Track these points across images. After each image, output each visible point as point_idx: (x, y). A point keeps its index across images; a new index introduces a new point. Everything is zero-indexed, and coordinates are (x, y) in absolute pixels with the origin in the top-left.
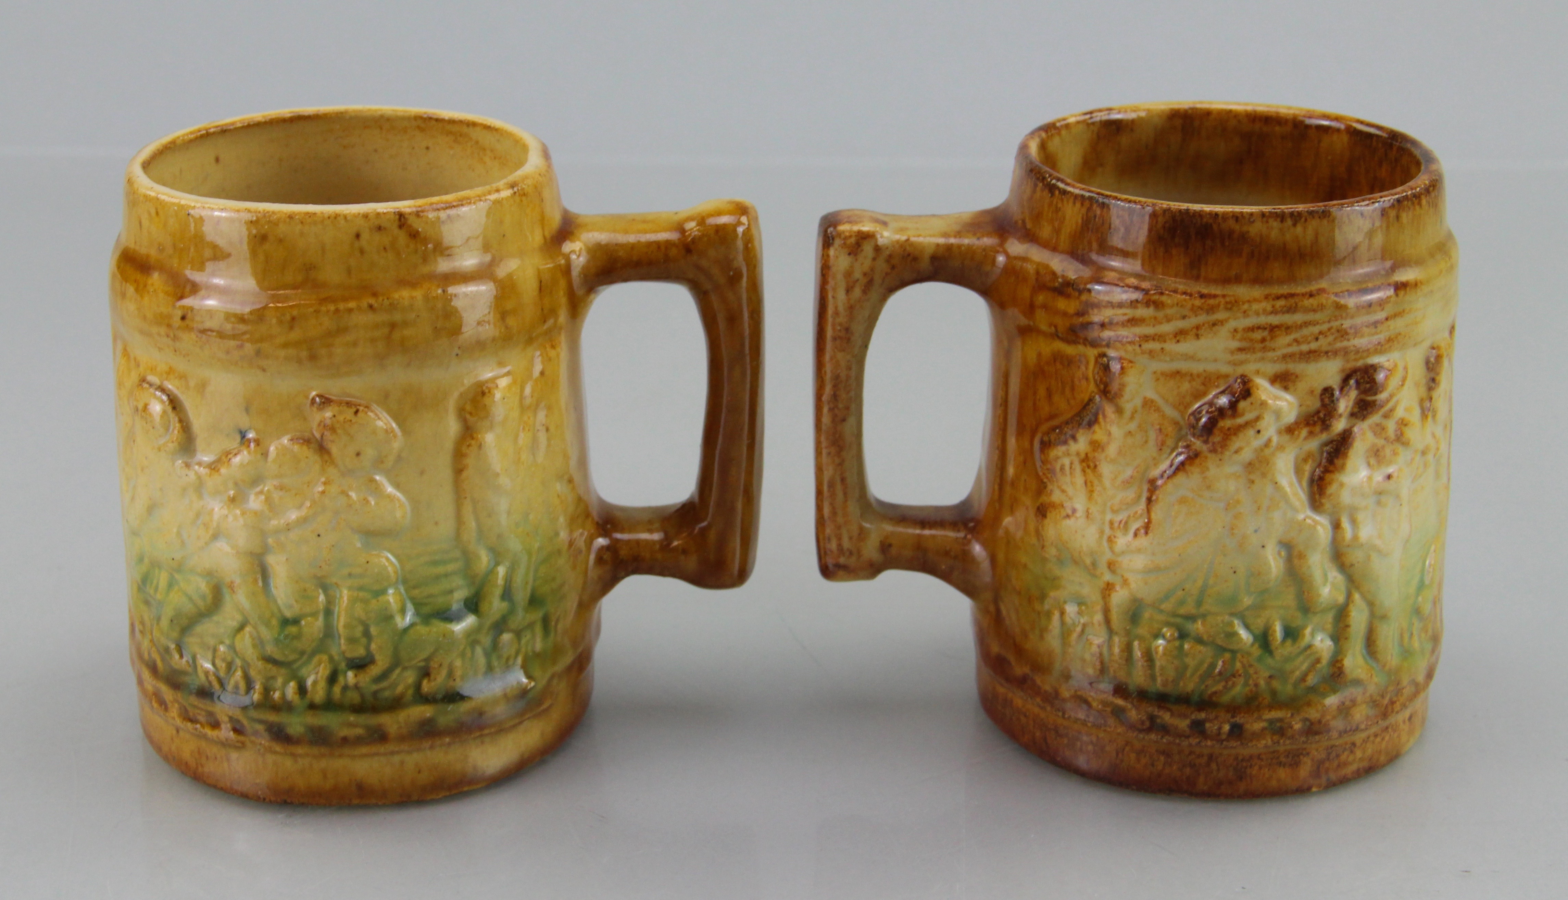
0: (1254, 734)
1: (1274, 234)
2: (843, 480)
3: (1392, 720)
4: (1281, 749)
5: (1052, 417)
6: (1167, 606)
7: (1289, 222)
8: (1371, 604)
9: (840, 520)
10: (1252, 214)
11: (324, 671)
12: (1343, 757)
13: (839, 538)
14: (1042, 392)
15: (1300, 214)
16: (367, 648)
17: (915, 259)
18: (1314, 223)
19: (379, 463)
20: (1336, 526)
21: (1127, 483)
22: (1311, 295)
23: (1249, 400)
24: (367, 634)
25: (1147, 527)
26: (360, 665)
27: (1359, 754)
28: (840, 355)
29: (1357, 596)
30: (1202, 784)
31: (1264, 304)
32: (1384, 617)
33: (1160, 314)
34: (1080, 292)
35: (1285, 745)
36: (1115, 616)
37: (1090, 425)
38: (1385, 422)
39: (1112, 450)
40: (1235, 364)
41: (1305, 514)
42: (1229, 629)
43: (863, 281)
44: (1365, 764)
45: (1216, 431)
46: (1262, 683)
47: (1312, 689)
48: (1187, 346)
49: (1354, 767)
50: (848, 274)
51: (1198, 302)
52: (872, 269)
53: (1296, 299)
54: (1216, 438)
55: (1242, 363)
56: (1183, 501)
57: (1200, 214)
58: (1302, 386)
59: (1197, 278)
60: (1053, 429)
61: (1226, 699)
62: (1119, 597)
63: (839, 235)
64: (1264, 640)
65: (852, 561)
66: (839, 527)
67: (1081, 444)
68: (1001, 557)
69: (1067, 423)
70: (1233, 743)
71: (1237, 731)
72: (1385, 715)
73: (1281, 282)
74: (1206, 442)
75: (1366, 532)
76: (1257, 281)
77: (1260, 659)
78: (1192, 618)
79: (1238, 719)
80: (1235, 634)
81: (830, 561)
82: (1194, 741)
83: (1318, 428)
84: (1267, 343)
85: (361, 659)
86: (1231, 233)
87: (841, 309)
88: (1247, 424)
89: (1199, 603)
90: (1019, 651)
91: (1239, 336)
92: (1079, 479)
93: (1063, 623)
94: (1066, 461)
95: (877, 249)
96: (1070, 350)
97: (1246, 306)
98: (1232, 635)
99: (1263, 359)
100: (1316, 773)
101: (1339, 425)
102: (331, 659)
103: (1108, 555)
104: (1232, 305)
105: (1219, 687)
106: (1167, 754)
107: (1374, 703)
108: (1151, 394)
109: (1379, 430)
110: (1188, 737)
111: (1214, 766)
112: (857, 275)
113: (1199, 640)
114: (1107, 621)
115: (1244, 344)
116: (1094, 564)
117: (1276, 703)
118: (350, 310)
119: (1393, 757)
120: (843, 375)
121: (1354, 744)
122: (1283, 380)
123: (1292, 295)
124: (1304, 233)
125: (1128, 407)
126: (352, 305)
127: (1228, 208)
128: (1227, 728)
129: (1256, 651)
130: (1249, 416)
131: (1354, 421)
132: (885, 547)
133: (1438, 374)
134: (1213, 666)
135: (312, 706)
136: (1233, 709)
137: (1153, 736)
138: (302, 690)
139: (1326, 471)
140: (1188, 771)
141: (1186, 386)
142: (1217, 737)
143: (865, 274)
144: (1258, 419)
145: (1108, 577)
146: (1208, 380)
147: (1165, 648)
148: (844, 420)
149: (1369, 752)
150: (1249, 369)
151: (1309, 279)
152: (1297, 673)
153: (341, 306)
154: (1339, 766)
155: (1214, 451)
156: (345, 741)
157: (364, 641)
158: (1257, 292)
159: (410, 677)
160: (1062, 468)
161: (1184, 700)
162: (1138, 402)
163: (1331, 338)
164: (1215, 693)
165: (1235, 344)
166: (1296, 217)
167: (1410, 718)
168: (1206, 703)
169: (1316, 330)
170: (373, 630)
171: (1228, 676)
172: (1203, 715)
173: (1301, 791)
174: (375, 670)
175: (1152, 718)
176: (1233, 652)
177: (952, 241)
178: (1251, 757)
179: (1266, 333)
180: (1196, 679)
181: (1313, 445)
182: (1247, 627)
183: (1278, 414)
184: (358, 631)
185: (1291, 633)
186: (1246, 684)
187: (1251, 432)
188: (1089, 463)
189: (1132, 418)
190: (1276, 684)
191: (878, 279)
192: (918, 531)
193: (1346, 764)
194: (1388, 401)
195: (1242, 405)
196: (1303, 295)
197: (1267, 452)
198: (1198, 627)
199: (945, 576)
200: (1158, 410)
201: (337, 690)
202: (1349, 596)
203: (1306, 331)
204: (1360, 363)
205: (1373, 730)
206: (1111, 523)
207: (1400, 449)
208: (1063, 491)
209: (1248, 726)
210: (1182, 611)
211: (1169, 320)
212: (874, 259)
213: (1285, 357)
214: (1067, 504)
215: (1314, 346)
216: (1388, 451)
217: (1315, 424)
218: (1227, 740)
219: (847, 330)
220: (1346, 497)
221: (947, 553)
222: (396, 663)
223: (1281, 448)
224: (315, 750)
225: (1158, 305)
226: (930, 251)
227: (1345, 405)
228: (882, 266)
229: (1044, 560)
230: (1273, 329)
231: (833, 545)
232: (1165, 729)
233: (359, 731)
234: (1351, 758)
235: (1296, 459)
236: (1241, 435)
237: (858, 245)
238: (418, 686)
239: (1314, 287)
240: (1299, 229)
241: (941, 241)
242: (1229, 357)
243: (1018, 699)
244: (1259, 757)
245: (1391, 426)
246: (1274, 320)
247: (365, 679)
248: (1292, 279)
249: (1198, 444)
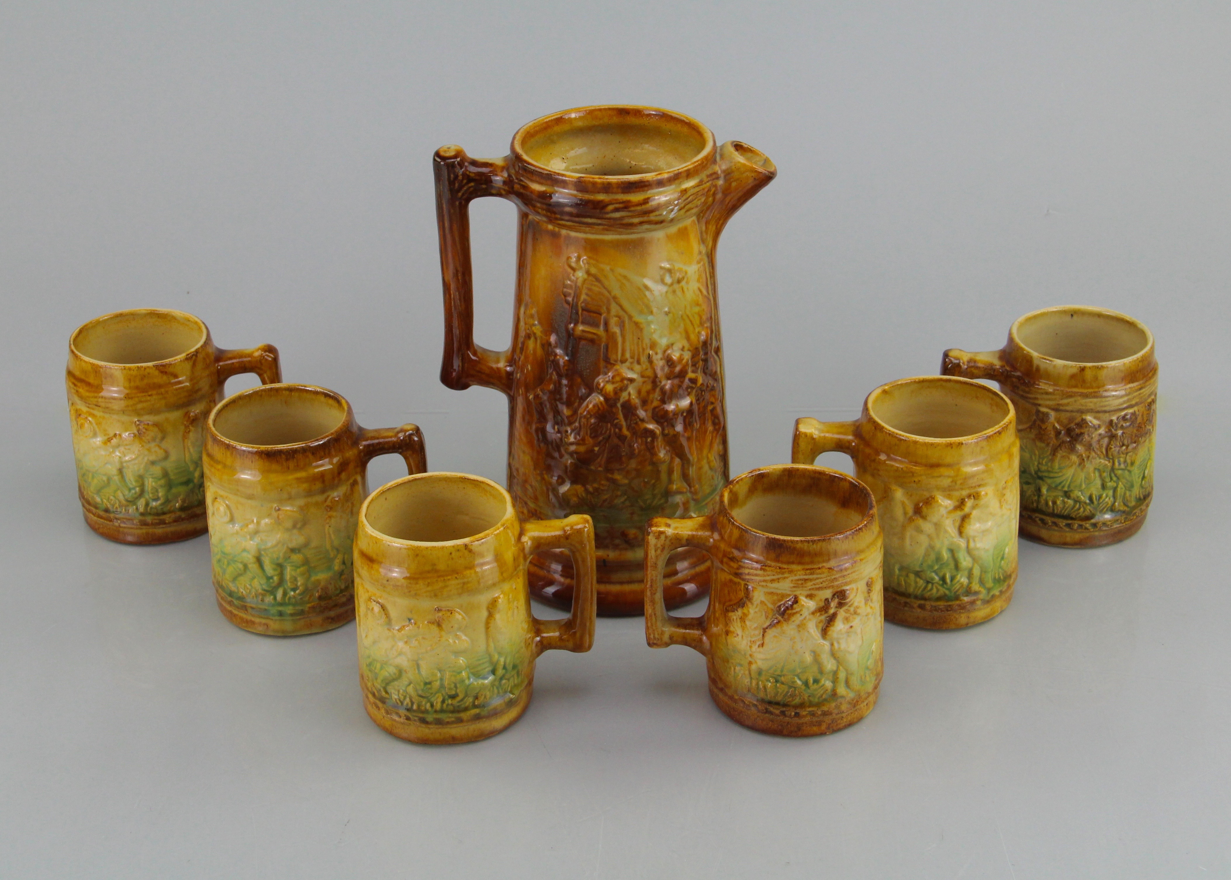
0: (803, 716)
1: (806, 548)
2: (655, 614)
3: (858, 707)
4: (814, 720)
5: (730, 601)
6: (771, 671)
7: (811, 544)
8: (847, 670)
9: (654, 628)
10: (797, 541)
11: (440, 699)
12: (839, 722)
13: (654, 634)
14: (726, 592)
15: (815, 541)
16: (456, 691)
17: (680, 540)
18: (820, 544)
19: (459, 629)
20: (832, 645)
21: (755, 628)
22: (819, 568)
23: (797, 604)
24: (456, 687)
25: (762, 645)
26: (453, 697)
27: (845, 720)
28: (653, 572)
29: (841, 668)
30: (785, 732)
31: (802, 572)
32: (852, 674)
33: (765, 573)
34: (738, 561)
35: (815, 719)
36: (752, 673)
37: (743, 607)
38: (849, 608)
39: (750, 617)
40: (792, 591)
41: (821, 641)
42: (793, 680)
43: (661, 548)
44: (848, 723)
45: (786, 614)
46: (806, 698)
47: (825, 700)
48: (775, 585)
49: (844, 724)
50: (655, 545)
51: (779, 570)
52: (664, 544)
53: (814, 570)
54: (786, 616)
55: (795, 591)
56: (775, 636)
57: (779, 540)
58: (817, 598)
59: (778, 561)
60: (730, 605)
61: (794, 703)
62: (754, 667)
63: (652, 531)
64: (806, 684)
65: (659, 642)
66: (654, 630)
67: (739, 612)
68: (714, 643)
69: (734, 604)
70: (796, 719)
71: (797, 715)
72: (854, 706)
73: (808, 564)
74: (782, 617)
75: (843, 646)
76: (800, 563)
77: (805, 690)
78: (780, 676)
79: (797, 711)
80: (796, 682)
81: (651, 642)
82: (781, 718)
83: (823, 612)
84: (804, 585)
85: (453, 695)
86: (790, 547)
87: (653, 557)
88: (797, 613)
89: (782, 671)
90: (721, 679)
91: (793, 582)
92: (739, 625)
93: (735, 672)
94: (735, 618)
95: (666, 537)
96: (736, 580)
97: (796, 572)
98: (794, 682)
99: (802, 590)
100: (828, 728)
101: (832, 611)
102: (442, 694)
103: (749, 652)
104: (791, 572)
105: (790, 699)
106: (772, 721)
107: (849, 703)
108: (763, 599)
109: (847, 611)
110: (779, 716)
111: (789, 726)
112: (659, 545)
113: (783, 683)
114: (750, 674)
115: (795, 585)
116: (745, 654)
117: (811, 705)
118: (449, 580)
119: (860, 719)
120: (654, 579)
121: (843, 717)
122: (810, 596)
123: (812, 569)
124: (816, 547)
125: (755, 603)
126: (449, 577)
127: (789, 538)
128: (793, 714)
129: (803, 687)
130: (797, 610)
131: (837, 609)
132: (671, 638)
133: (872, 587)
134: (788, 692)
135: (436, 711)
136: (796, 707)
137: (767, 715)
138: (432, 706)
139: (827, 626)
140: (780, 727)
141: (775, 597)
142: (790, 716)
143: (662, 546)
144: (801, 610)
145: (750, 659)
146: (783, 596)
147: (770, 686)
148: (655, 594)
149: (849, 718)
150: (797, 593)
151: (819, 562)
152: (819, 695)
153: (446, 578)
154: (837, 725)
155: (785, 621)
156: (448, 723)
157: (455, 689)
158: (800, 567)
159: (471, 700)
160: (733, 620)
161: (778, 703)
162: (759, 601)
163: (827, 583)
164: (789, 701)
165: (792, 585)
166: (813, 542)
167: (867, 704)
168: (785, 705)
169: (821, 580)
170: (458, 685)
171: (793, 696)
172: (784, 709)
173: (822, 734)
174: (458, 699)
175: (766, 709)
176: (795, 688)
177: (694, 533)
178: (803, 723)
179: (803, 582)
180: (782, 696)
181: (823, 618)
182: (800, 679)
183: (808, 608)
184: (453, 686)
185: (816, 681)
186: (800, 698)
187: (798, 615)
188: (743, 619)
189: (756, 607)
190: (811, 698)
191: (666, 547)
192: (684, 631)
193: (840, 724)
194: (850, 602)
195: (795, 606)
196: (816, 569)
197: (805, 621)
198: (783, 679)
199: (695, 648)
200: (766, 605)
201: (445, 705)
202: (838, 667)
203: (818, 581)
204: (839, 589)
205: (850, 712)
206: (750, 641)
207: (855, 616)
208: (734, 628)
209: (801, 713)
210: (776, 673)
211: (769, 576)
212: (665, 541)
213: (810, 589)
214: (735, 632)
215: (821, 585)
216: (851, 618)
217: (822, 611)
218: (794, 717)
219: (656, 564)
220: (835, 635)
221: (694, 640)
222: (466, 695)
223: (810, 620)
224: (437, 726)
225: (764, 570)
226: (686, 537)
227: (833, 604)
228: (668, 542)
229: (728, 649)
230: (806, 580)
231: (652, 636)
232: (771, 713)
233: (453, 719)
234: (842, 722)
235: (816, 622)
236: (795, 616)
237: (659, 535)
238: (474, 702)
239: (820, 566)
240: (815, 546)
241: (690, 533)
242: (790, 589)
243: (721, 696)
244: (806, 723)
245: (852, 609)
246: (806, 577)
247: (455, 702)
248: (812, 562)
249: (780, 618)
